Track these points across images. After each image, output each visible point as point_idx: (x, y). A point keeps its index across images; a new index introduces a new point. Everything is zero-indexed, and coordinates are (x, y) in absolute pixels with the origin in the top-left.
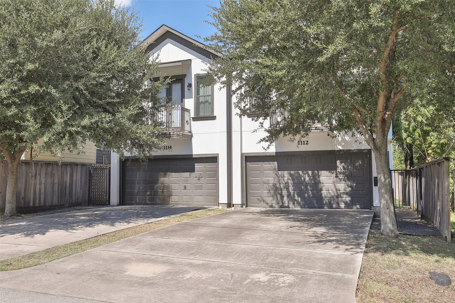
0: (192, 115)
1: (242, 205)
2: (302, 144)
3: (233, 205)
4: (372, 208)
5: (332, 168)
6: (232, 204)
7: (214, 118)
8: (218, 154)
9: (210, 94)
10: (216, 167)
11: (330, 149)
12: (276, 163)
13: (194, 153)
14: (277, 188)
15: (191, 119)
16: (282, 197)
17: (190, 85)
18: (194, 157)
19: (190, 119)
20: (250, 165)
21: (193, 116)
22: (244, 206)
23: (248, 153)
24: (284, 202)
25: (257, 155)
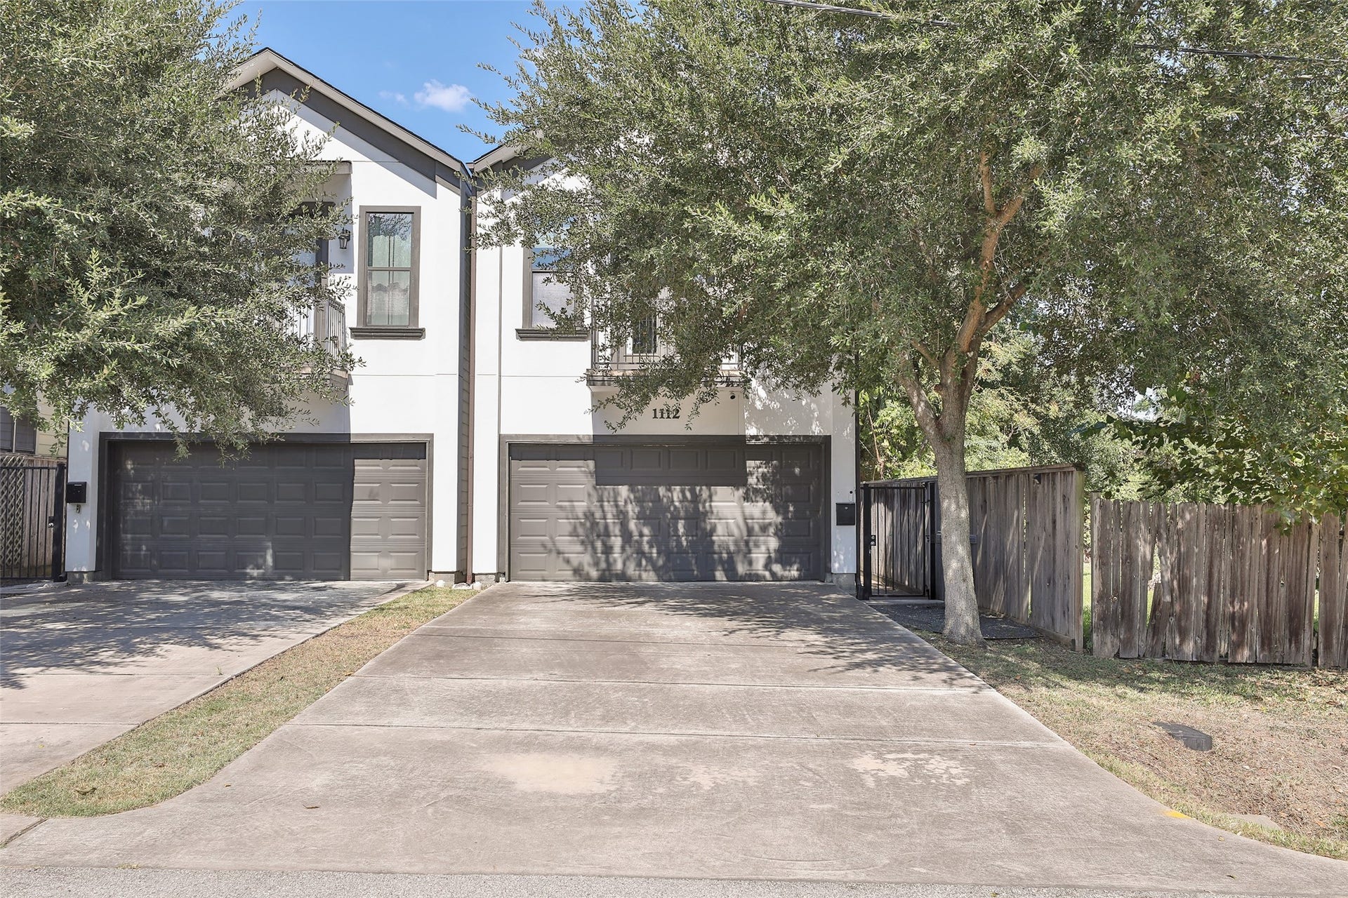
0: (352, 320)
1: (498, 576)
2: (662, 417)
3: (474, 575)
4: (829, 578)
5: (738, 479)
6: (469, 574)
7: (418, 334)
8: (432, 435)
9: (407, 264)
10: (423, 471)
11: (733, 431)
12: (591, 464)
13: (354, 429)
14: (594, 524)
15: (349, 331)
16: (608, 550)
17: (346, 237)
18: (353, 440)
19: (344, 333)
20: (521, 467)
21: (355, 326)
22: (502, 579)
23: (517, 436)
24: (611, 560)
25: (543, 441)
